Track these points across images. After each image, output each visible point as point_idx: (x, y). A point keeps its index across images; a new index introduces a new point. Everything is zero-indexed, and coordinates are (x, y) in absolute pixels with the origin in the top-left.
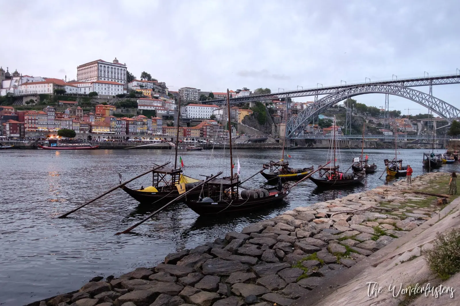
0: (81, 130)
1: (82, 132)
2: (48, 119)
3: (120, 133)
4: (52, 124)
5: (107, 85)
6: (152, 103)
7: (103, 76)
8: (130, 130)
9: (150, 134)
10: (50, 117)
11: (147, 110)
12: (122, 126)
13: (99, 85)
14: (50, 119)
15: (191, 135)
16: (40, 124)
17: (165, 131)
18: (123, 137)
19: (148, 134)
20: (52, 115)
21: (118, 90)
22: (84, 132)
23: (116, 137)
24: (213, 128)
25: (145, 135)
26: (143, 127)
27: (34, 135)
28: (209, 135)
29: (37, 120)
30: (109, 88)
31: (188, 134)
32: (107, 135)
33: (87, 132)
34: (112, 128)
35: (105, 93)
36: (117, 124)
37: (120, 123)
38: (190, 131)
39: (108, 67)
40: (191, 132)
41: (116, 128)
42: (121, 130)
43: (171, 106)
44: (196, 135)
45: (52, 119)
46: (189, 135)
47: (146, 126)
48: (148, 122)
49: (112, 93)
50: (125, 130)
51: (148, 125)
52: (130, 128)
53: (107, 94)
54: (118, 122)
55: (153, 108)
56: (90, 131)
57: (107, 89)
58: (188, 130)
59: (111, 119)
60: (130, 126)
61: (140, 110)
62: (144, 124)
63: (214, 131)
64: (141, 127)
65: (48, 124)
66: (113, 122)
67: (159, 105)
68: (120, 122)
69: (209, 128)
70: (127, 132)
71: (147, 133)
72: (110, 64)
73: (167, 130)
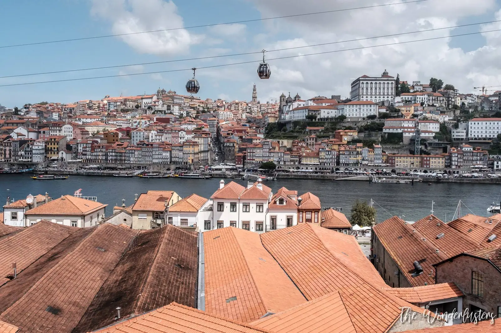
0: (291, 161)
1: (292, 163)
2: (263, 152)
3: (329, 164)
4: (267, 156)
5: (358, 106)
6: (401, 124)
7: (365, 93)
8: (341, 161)
9: (365, 164)
10: (265, 149)
11: (392, 133)
12: (332, 157)
13: (349, 107)
14: (265, 152)
15: (431, 164)
16: (257, 157)
17: (395, 160)
18: (331, 168)
19: (363, 165)
20: (267, 148)
21: (371, 110)
22: (295, 163)
23: (324, 168)
24: (464, 156)
25: (359, 166)
26: (356, 157)
27: (251, 166)
28: (456, 166)
29: (254, 152)
30: (360, 109)
31: (425, 164)
32: (314, 166)
33: (297, 163)
34: (321, 159)
35: (356, 115)
36: (327, 155)
37: (330, 154)
38: (429, 160)
39: (372, 83)
40: (431, 160)
41: (325, 159)
42: (331, 160)
43: (427, 126)
44: (438, 164)
45: (267, 152)
46: (427, 164)
47: (360, 156)
48: (363, 152)
49: (363, 114)
50: (336, 160)
51: (363, 155)
52: (341, 158)
53: (358, 116)
54: (327, 152)
55: (399, 131)
56: (300, 162)
57: (358, 110)
58: (425, 159)
59: (321, 150)
60: (341, 156)
61: (385, 133)
62: (358, 153)
63: (464, 160)
64: (354, 157)
65: (263, 156)
66: (323, 153)
67: (411, 125)
68: (330, 152)
69: (456, 155)
70: (338, 163)
71: (361, 164)
72: (374, 79)
73: (397, 158)
